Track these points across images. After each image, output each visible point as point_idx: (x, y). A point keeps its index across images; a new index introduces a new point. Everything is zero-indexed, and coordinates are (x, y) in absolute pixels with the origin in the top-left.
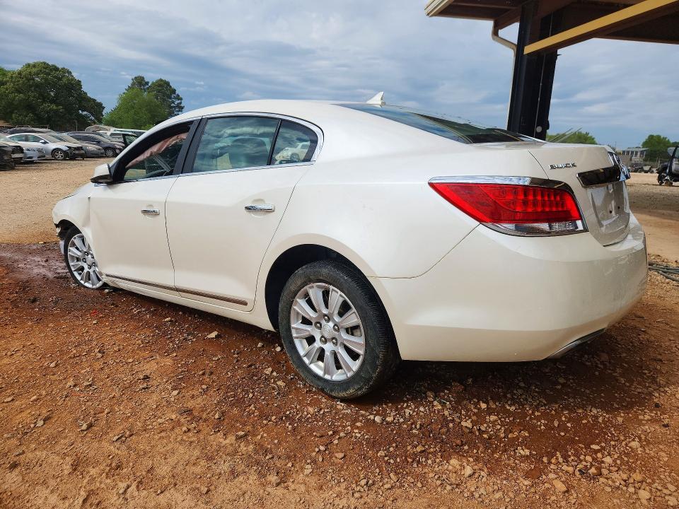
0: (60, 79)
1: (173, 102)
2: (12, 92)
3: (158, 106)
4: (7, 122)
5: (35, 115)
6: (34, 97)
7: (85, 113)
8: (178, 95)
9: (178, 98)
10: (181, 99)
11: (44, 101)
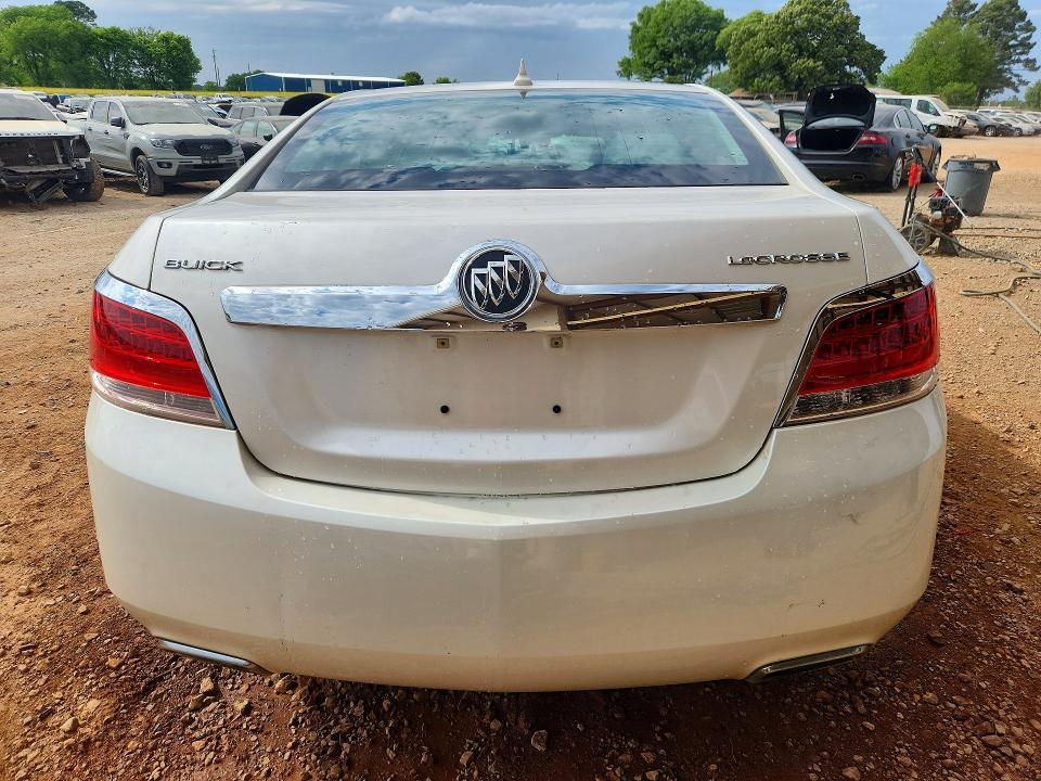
0: (830, 18)
1: (1015, 37)
2: (763, 47)
3: (982, 48)
4: (747, 89)
5: (783, 77)
6: (788, 50)
7: (855, 69)
8: (1029, 23)
9: (1029, 28)
10: (1034, 29)
11: (800, 55)
